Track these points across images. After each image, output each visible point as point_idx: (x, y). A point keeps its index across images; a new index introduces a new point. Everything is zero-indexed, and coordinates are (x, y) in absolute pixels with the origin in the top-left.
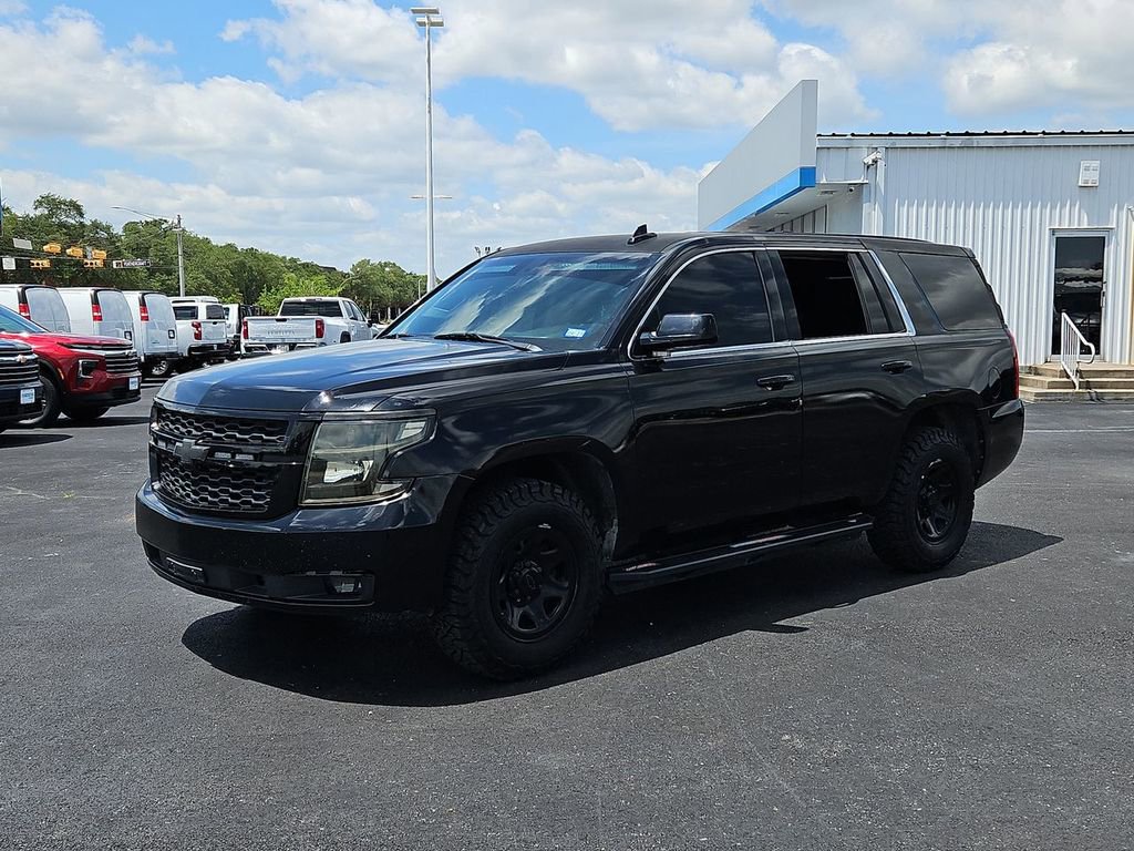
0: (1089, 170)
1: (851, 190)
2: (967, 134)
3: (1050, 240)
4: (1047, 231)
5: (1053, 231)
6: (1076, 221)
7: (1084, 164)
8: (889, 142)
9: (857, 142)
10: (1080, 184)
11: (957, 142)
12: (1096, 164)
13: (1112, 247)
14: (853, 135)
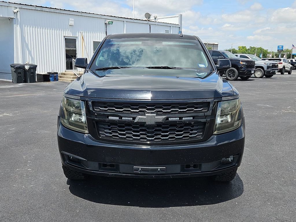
0: (72, 21)
1: (10, 20)
2: (41, 7)
3: (64, 39)
4: (63, 36)
5: (64, 36)
6: (70, 34)
7: (71, 19)
8: (20, 6)
9: (11, 5)
10: (70, 24)
11: (39, 9)
12: (73, 19)
13: (78, 42)
14: (9, 2)
